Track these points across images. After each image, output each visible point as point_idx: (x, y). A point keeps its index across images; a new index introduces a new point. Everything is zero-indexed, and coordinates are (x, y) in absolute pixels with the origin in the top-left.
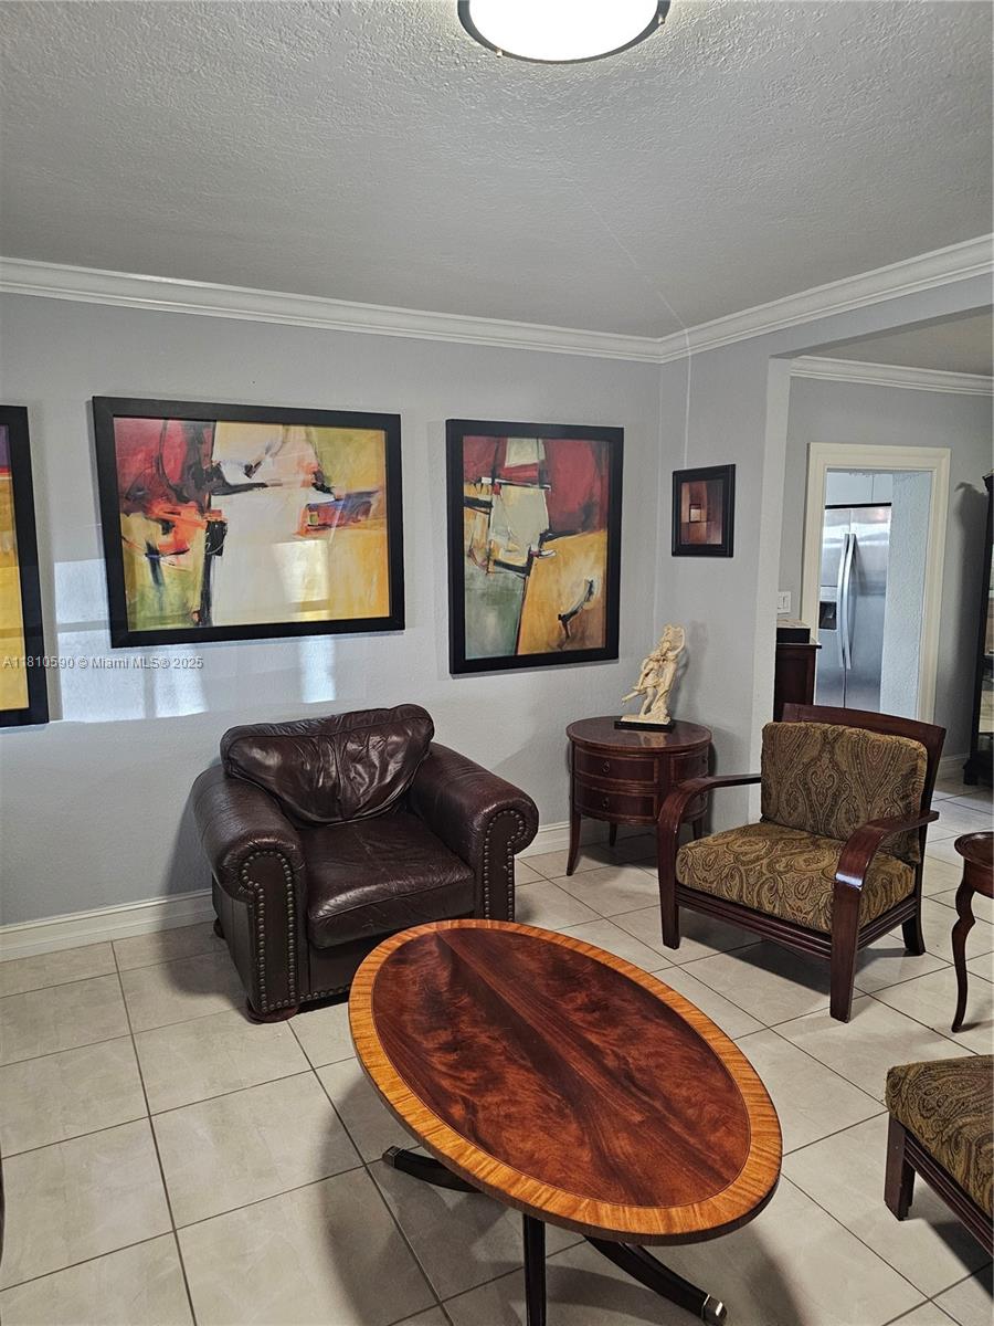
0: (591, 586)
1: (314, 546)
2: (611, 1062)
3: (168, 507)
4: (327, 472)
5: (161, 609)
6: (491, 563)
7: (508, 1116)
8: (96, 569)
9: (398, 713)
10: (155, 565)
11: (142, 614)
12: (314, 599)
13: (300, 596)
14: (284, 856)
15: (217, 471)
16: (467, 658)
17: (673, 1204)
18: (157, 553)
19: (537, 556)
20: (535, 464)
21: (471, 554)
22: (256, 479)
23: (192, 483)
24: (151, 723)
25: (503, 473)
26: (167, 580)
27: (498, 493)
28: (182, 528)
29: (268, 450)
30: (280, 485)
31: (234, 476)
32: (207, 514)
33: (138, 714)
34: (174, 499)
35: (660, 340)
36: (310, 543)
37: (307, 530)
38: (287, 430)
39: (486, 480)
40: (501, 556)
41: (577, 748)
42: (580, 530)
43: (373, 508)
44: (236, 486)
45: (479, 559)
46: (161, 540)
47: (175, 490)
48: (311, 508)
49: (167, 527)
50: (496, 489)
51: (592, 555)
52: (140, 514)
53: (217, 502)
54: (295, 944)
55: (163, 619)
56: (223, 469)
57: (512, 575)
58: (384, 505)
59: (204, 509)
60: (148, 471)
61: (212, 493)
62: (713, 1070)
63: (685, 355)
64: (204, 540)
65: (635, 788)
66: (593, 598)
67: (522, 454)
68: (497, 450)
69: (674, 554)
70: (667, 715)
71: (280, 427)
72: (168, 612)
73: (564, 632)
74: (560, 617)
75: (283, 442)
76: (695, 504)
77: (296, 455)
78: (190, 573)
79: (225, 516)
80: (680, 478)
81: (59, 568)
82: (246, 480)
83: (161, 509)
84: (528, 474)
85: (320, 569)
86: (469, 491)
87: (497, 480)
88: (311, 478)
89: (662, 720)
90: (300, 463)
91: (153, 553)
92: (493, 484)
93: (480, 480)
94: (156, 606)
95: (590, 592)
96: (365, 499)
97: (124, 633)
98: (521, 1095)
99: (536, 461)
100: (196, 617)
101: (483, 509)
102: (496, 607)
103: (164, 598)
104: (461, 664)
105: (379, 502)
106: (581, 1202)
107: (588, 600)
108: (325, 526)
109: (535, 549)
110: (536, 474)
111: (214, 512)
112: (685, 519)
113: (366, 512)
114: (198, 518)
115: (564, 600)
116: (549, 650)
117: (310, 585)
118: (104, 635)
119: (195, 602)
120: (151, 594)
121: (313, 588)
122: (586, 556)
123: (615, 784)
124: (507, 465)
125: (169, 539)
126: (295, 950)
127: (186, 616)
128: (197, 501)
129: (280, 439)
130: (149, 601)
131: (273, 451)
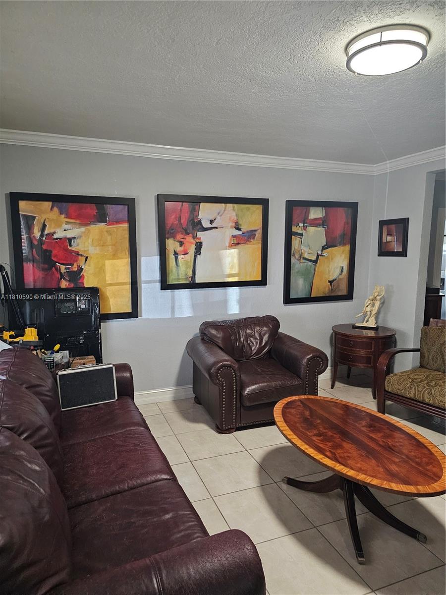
0: (342, 269)
1: (234, 252)
2: (381, 443)
3: (182, 236)
4: (240, 222)
5: (178, 276)
6: (302, 259)
7: (348, 456)
8: (156, 260)
9: (265, 318)
10: (176, 258)
11: (172, 277)
12: (233, 273)
13: (228, 271)
14: (233, 369)
15: (200, 222)
16: (291, 297)
17: (418, 485)
18: (177, 254)
19: (321, 256)
20: (321, 218)
21: (294, 255)
22: (214, 225)
23: (191, 227)
24: (173, 319)
25: (308, 221)
26: (181, 265)
27: (305, 230)
28: (187, 244)
29: (219, 214)
30: (222, 228)
31: (206, 224)
32: (195, 239)
33: (169, 316)
34: (184, 233)
35: (375, 165)
36: (233, 251)
37: (232, 246)
38: (226, 206)
39: (301, 225)
40: (306, 256)
41: (337, 336)
42: (338, 245)
43: (256, 236)
44: (207, 228)
45: (297, 257)
46: (179, 249)
47: (185, 230)
48: (234, 237)
49: (181, 244)
50: (305, 228)
51: (343, 256)
52: (172, 239)
53: (200, 234)
54: (236, 404)
55: (178, 279)
56: (202, 222)
57: (310, 263)
58: (261, 235)
59: (195, 237)
60: (176, 222)
61: (198, 231)
62: (423, 448)
63: (386, 172)
64: (194, 249)
65: (363, 353)
66: (343, 274)
67: (316, 213)
68: (306, 213)
69: (378, 255)
70: (376, 323)
71: (223, 205)
72: (180, 277)
73: (330, 287)
74: (329, 282)
75: (224, 211)
76: (389, 234)
77: (229, 216)
78: (188, 262)
79: (202, 240)
80: (382, 223)
81: (142, 259)
82: (210, 226)
83: (179, 236)
84: (318, 222)
85: (236, 261)
86: (294, 229)
87: (305, 225)
88: (234, 225)
89: (374, 325)
90: (230, 218)
91: (176, 254)
92: (304, 226)
93: (298, 225)
94: (176, 274)
95: (342, 271)
96: (254, 233)
97: (165, 285)
98: (351, 451)
99: (322, 216)
100: (190, 279)
101: (299, 237)
102: (303, 277)
103: (179, 272)
104: (288, 300)
105: (259, 235)
106: (383, 482)
107: (341, 274)
108: (238, 244)
109: (320, 253)
110: (321, 222)
111: (198, 238)
112: (384, 240)
113: (254, 238)
114: (192, 240)
115: (331, 274)
116: (324, 295)
117: (232, 267)
118: (158, 285)
119: (190, 274)
120: (174, 269)
121: (233, 268)
122: (341, 256)
123: (354, 351)
124: (310, 218)
125: (182, 249)
126: (236, 406)
127: (187, 278)
128: (192, 234)
129: (223, 209)
130: (174, 272)
131: (220, 214)
